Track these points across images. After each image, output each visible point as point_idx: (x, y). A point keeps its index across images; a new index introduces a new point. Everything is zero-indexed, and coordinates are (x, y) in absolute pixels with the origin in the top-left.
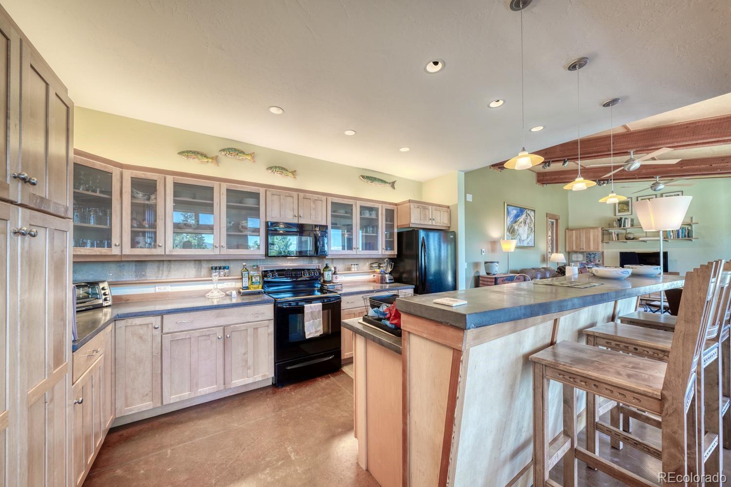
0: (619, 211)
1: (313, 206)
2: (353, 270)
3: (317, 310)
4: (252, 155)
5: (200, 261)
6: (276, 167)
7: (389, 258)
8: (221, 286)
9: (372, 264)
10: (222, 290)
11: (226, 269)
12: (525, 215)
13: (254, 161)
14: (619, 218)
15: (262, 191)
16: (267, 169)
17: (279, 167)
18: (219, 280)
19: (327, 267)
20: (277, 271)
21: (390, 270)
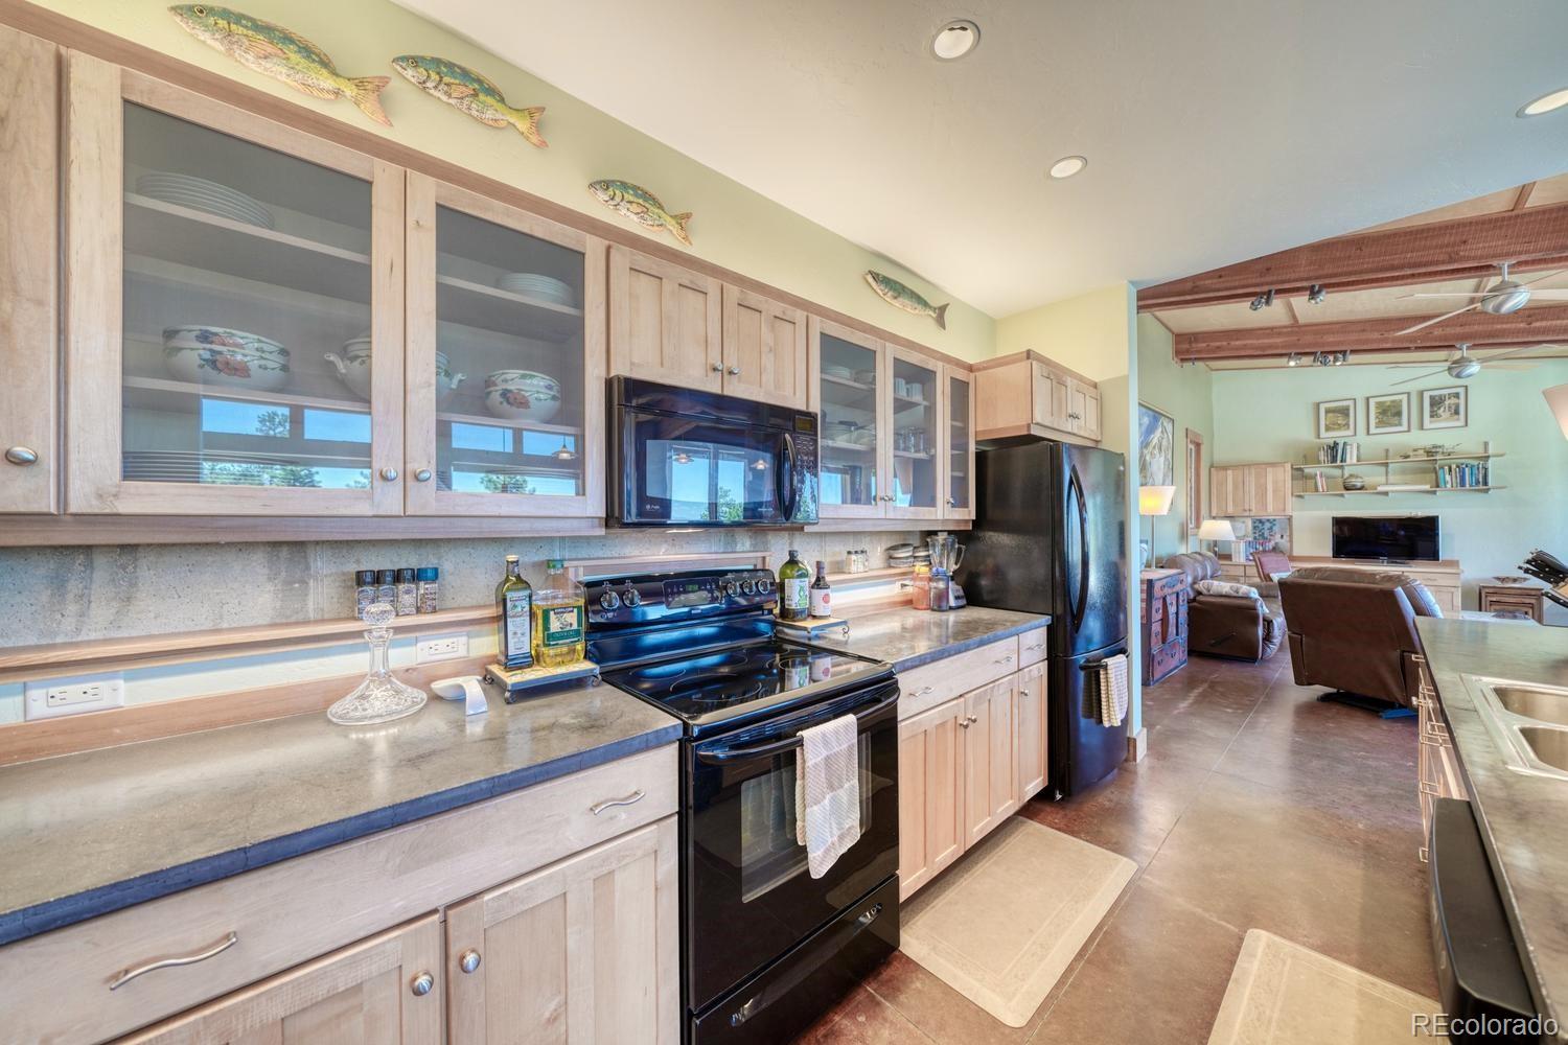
0: (1328, 429)
1: (767, 337)
2: (853, 568)
3: (845, 746)
4: (534, 113)
5: (299, 546)
6: (624, 186)
7: (950, 532)
8: (403, 656)
9: (894, 548)
10: (410, 676)
11: (426, 580)
12: (1160, 430)
13: (543, 145)
14: (1331, 442)
15: (593, 247)
16: (591, 185)
17: (635, 188)
18: (398, 630)
19: (793, 562)
20: (636, 580)
21: (954, 567)
